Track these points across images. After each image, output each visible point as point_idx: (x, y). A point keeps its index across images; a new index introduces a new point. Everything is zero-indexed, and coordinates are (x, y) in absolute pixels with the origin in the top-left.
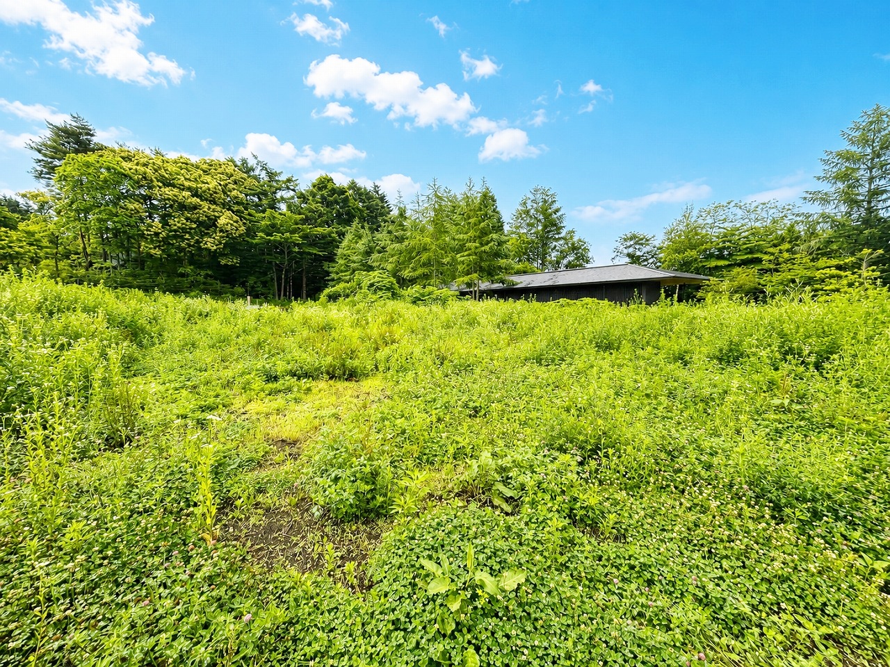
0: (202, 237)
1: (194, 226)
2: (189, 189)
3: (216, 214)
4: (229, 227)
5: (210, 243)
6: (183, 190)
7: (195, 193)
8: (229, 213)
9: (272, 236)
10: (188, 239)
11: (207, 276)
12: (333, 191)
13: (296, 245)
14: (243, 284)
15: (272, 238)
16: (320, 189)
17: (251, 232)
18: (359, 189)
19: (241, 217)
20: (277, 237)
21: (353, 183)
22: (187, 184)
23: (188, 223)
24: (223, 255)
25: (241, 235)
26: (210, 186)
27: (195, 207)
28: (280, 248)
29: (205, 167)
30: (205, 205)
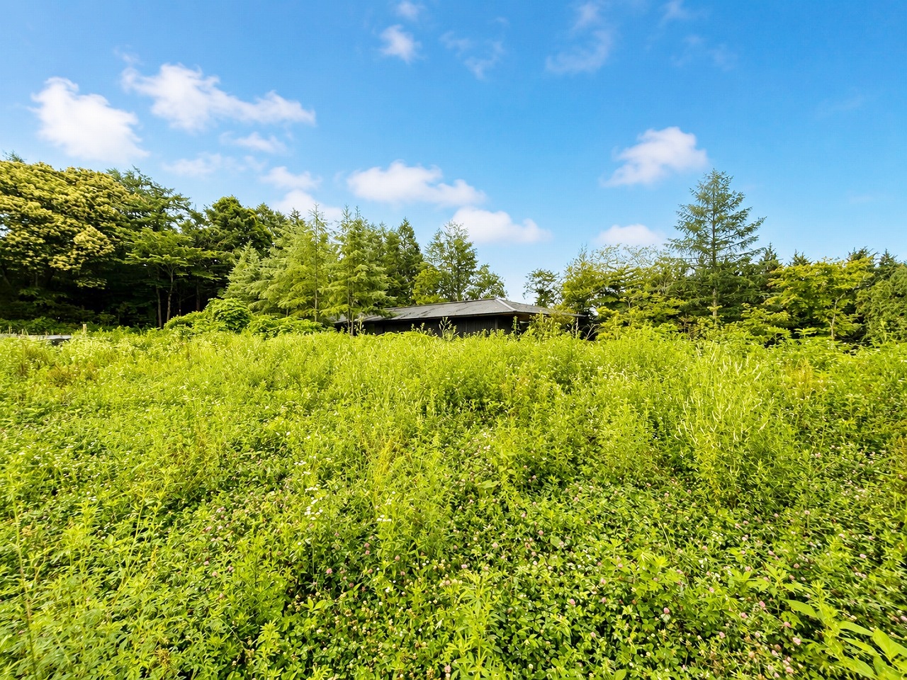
0: (52, 255)
1: (41, 241)
2: (40, 199)
3: (75, 229)
4: (89, 246)
5: (60, 262)
6: (31, 200)
7: (47, 204)
8: (91, 229)
9: (148, 257)
10: (31, 257)
11: (59, 300)
12: (237, 213)
13: (182, 269)
14: (113, 312)
15: (148, 260)
16: (221, 210)
17: (121, 252)
18: (270, 213)
19: (109, 235)
20: (156, 259)
21: (263, 206)
22: (37, 193)
23: (33, 238)
24: (81, 276)
25: (107, 255)
26: (70, 198)
27: (45, 219)
28: (164, 271)
29: (72, 176)
30: (59, 219)
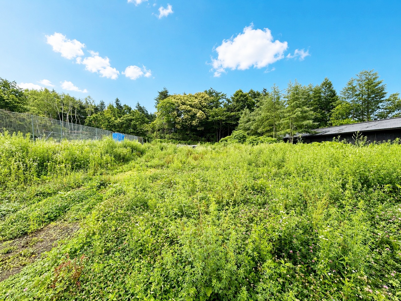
0: (192, 121)
1: (190, 117)
3: (197, 112)
4: (200, 117)
5: (194, 123)
6: (188, 105)
7: (191, 106)
8: (201, 111)
9: (214, 118)
10: (188, 122)
11: (194, 134)
12: (242, 96)
13: (224, 121)
14: (206, 137)
16: (236, 96)
17: (207, 118)
18: (254, 93)
19: (204, 112)
20: (216, 118)
21: (251, 90)
22: (189, 103)
23: (188, 117)
24: (198, 126)
25: (204, 119)
26: (196, 103)
27: (191, 111)
28: (218, 122)
29: (196, 96)
